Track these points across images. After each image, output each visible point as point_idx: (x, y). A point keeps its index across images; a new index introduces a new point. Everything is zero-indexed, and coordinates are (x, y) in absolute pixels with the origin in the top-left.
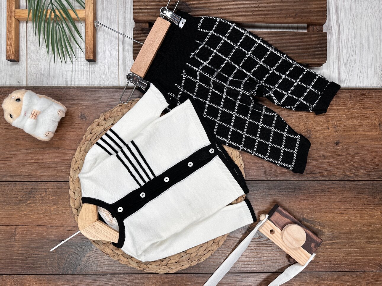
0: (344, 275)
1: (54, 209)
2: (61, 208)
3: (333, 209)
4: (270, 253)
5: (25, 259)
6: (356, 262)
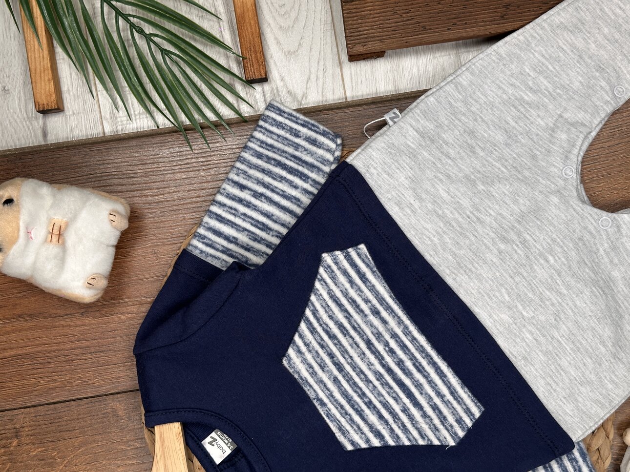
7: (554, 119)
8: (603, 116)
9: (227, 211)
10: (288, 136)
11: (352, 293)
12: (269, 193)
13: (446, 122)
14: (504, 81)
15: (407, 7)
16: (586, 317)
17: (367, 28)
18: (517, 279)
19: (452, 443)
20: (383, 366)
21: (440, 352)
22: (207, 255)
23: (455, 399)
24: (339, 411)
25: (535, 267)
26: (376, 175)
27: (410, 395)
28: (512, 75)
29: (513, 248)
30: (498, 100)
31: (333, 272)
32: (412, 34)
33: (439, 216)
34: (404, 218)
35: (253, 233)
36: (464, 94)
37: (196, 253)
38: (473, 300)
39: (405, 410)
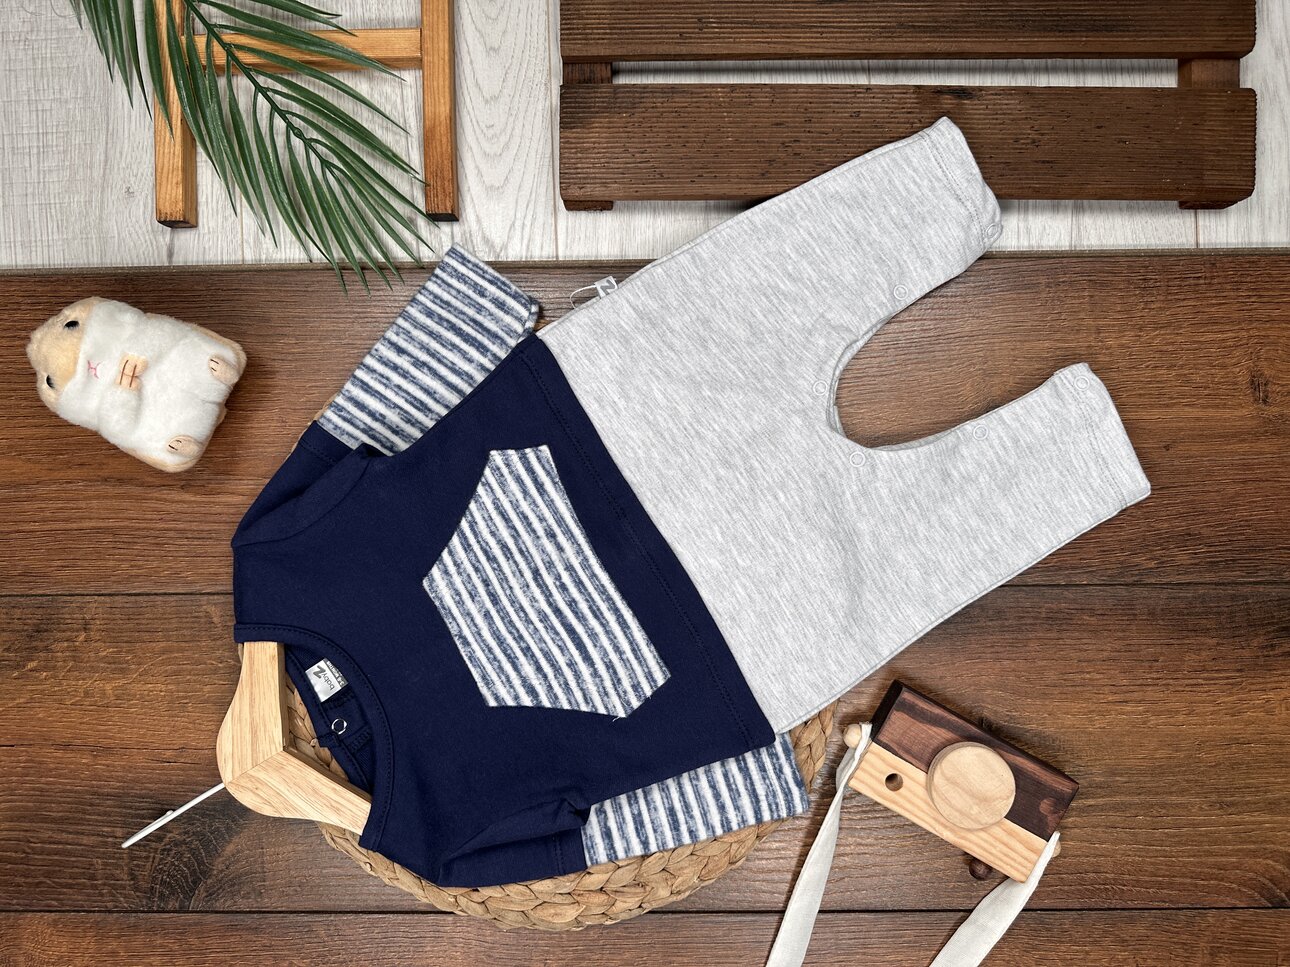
0: (1132, 921)
1: (114, 689)
2: (136, 688)
3: (1090, 688)
4: (864, 842)
5: (22, 858)
6: (1174, 876)
7: (814, 318)
8: (874, 321)
9: (376, 379)
10: (470, 293)
11: (525, 506)
12: (434, 364)
13: (675, 303)
14: (756, 261)
15: (642, 145)
16: (815, 576)
17: (586, 166)
18: (735, 516)
19: (622, 714)
20: (550, 605)
21: (625, 596)
22: (344, 432)
23: (637, 658)
24: (485, 655)
25: (761, 504)
26: (573, 358)
27: (580, 646)
28: (768, 254)
29: (735, 476)
30: (745, 284)
31: (502, 475)
32: (644, 181)
33: (649, 423)
34: (604, 419)
35: (406, 412)
36: (703, 270)
37: (328, 427)
38: (676, 536)
39: (571, 664)
